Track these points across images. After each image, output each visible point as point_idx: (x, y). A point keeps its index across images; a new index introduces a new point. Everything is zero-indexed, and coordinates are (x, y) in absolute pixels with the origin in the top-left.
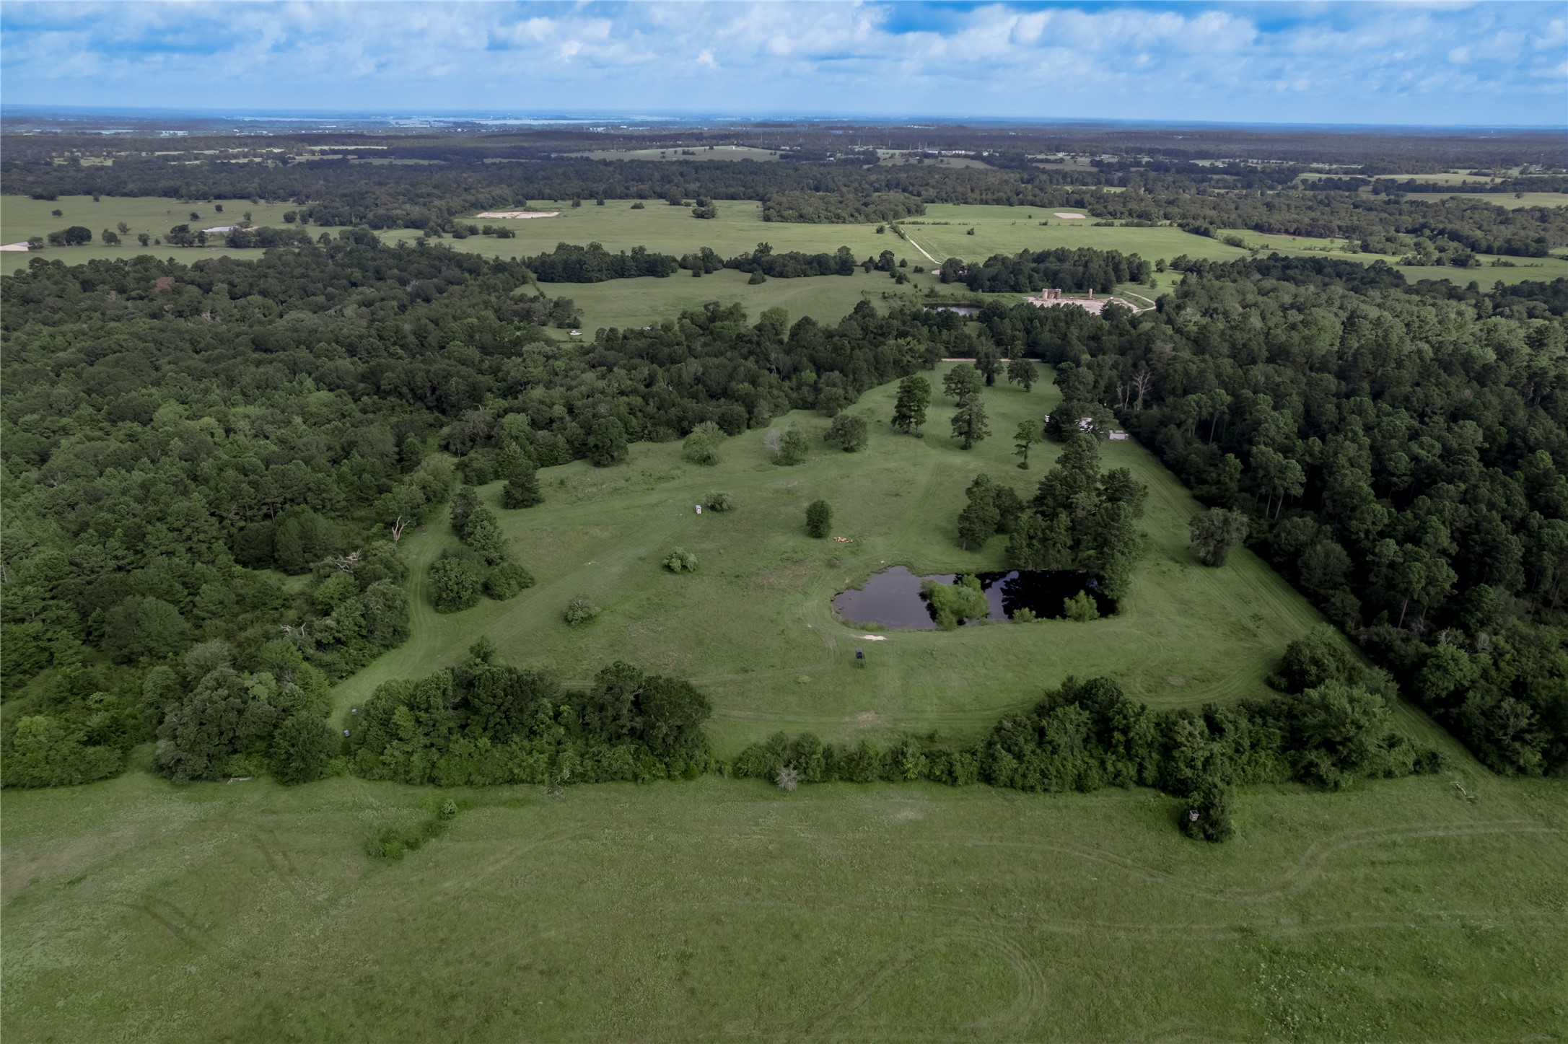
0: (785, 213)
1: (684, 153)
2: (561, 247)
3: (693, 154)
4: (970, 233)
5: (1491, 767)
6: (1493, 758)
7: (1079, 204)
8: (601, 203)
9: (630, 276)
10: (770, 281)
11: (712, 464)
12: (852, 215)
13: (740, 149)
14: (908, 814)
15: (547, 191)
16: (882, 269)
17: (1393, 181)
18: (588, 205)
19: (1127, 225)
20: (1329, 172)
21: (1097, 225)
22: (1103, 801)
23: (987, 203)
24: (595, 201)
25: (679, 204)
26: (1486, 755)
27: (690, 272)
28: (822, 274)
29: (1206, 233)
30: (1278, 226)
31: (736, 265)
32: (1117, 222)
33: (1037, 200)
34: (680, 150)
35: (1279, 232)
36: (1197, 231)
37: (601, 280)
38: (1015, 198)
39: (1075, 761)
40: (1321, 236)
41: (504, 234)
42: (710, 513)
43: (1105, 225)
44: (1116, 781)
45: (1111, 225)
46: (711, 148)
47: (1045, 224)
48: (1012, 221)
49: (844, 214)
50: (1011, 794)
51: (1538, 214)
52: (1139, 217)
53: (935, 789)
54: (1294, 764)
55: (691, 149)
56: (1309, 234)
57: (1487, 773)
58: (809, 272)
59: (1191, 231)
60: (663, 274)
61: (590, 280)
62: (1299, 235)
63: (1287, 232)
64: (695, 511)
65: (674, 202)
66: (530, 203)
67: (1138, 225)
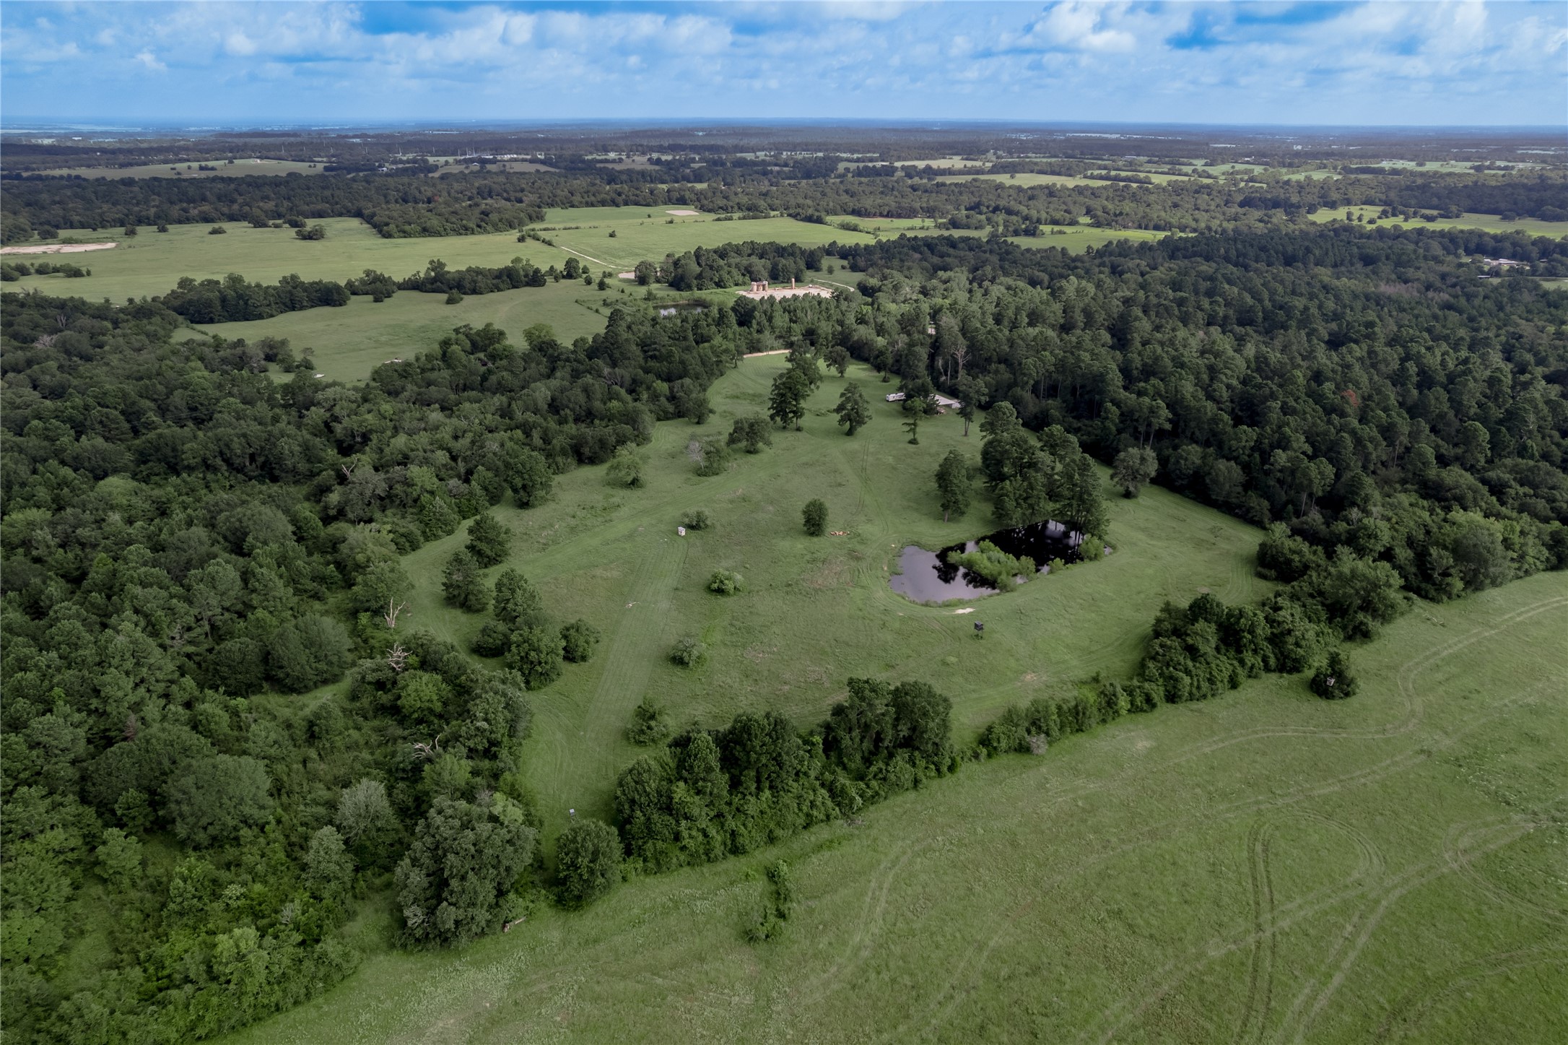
0: (407, 228)
1: (201, 168)
2: (184, 283)
3: (213, 169)
4: (612, 235)
5: (1432, 600)
6: (1432, 593)
7: (682, 201)
8: (163, 230)
9: (302, 308)
10: (469, 300)
11: (641, 486)
12: (479, 226)
13: (265, 162)
14: (1142, 745)
15: (76, 218)
16: (569, 276)
17: (914, 167)
18: (145, 232)
19: (744, 218)
20: (858, 160)
21: (719, 220)
22: (1251, 690)
23: (593, 205)
24: (155, 228)
25: (265, 225)
26: (1427, 592)
27: (371, 298)
28: (514, 287)
29: (819, 221)
30: (873, 211)
31: (415, 285)
32: (736, 216)
33: (640, 199)
34: (195, 165)
35: (874, 215)
36: (809, 219)
37: (272, 316)
38: (620, 199)
39: (1224, 665)
40: (909, 217)
41: (74, 273)
42: (694, 533)
43: (726, 219)
44: (1251, 674)
45: (730, 219)
46: (231, 162)
47: (671, 222)
48: (640, 221)
49: (472, 225)
50: (1195, 705)
51: (1046, 191)
52: (749, 209)
53: (1141, 717)
54: (1344, 628)
55: (210, 164)
56: (899, 216)
57: (1432, 604)
58: (501, 286)
59: (803, 220)
60: (340, 302)
61: (260, 317)
62: (892, 216)
63: (881, 215)
64: (677, 533)
65: (259, 224)
66: (63, 233)
67: (754, 218)
